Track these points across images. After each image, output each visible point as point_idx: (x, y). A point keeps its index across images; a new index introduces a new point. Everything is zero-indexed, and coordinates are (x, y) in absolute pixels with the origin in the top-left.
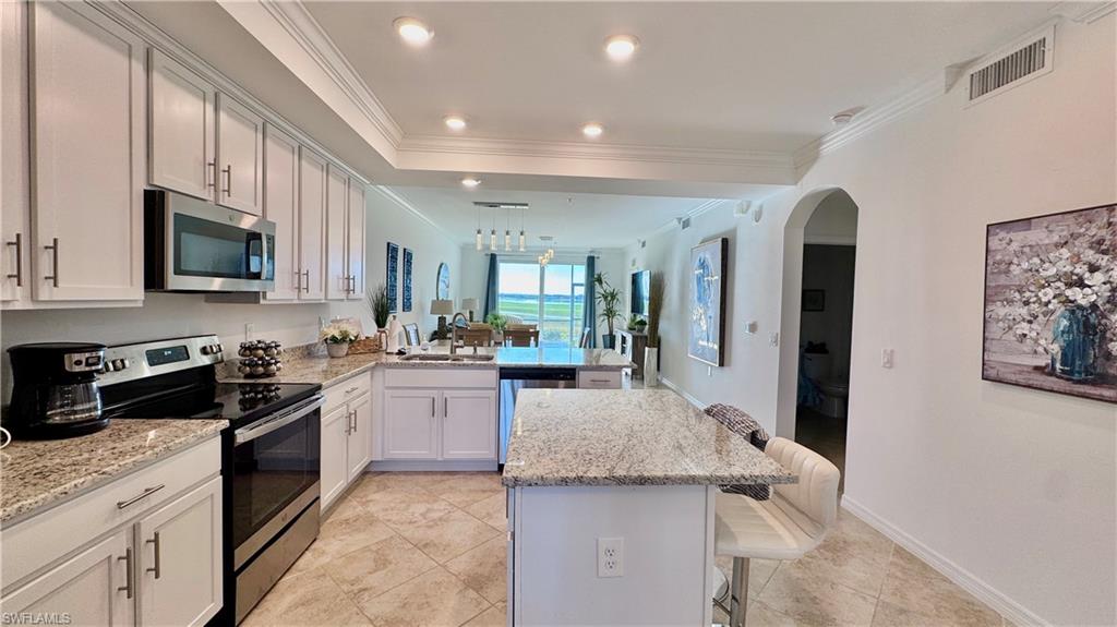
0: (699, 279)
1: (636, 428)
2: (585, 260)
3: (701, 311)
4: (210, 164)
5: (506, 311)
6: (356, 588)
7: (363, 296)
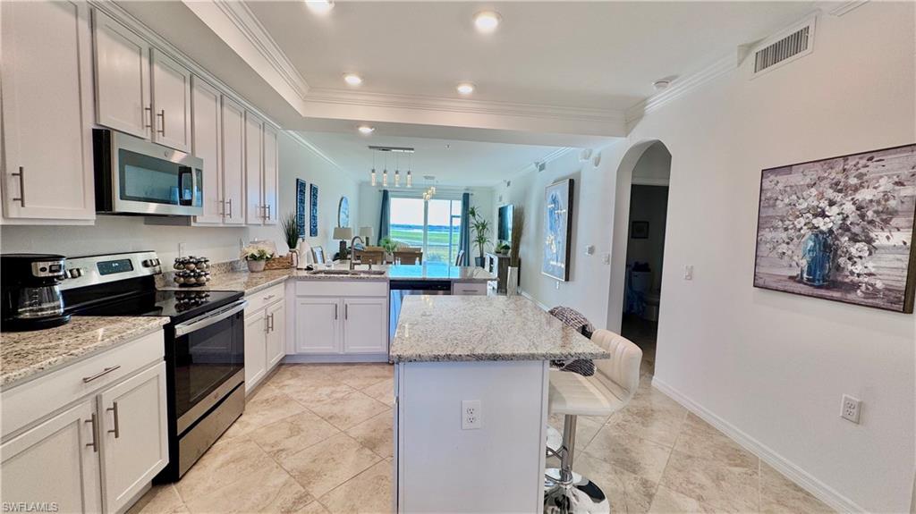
0: (551, 212)
1: (494, 322)
2: (462, 196)
3: (552, 237)
4: (146, 109)
5: (395, 237)
6: (275, 449)
7: (277, 222)
